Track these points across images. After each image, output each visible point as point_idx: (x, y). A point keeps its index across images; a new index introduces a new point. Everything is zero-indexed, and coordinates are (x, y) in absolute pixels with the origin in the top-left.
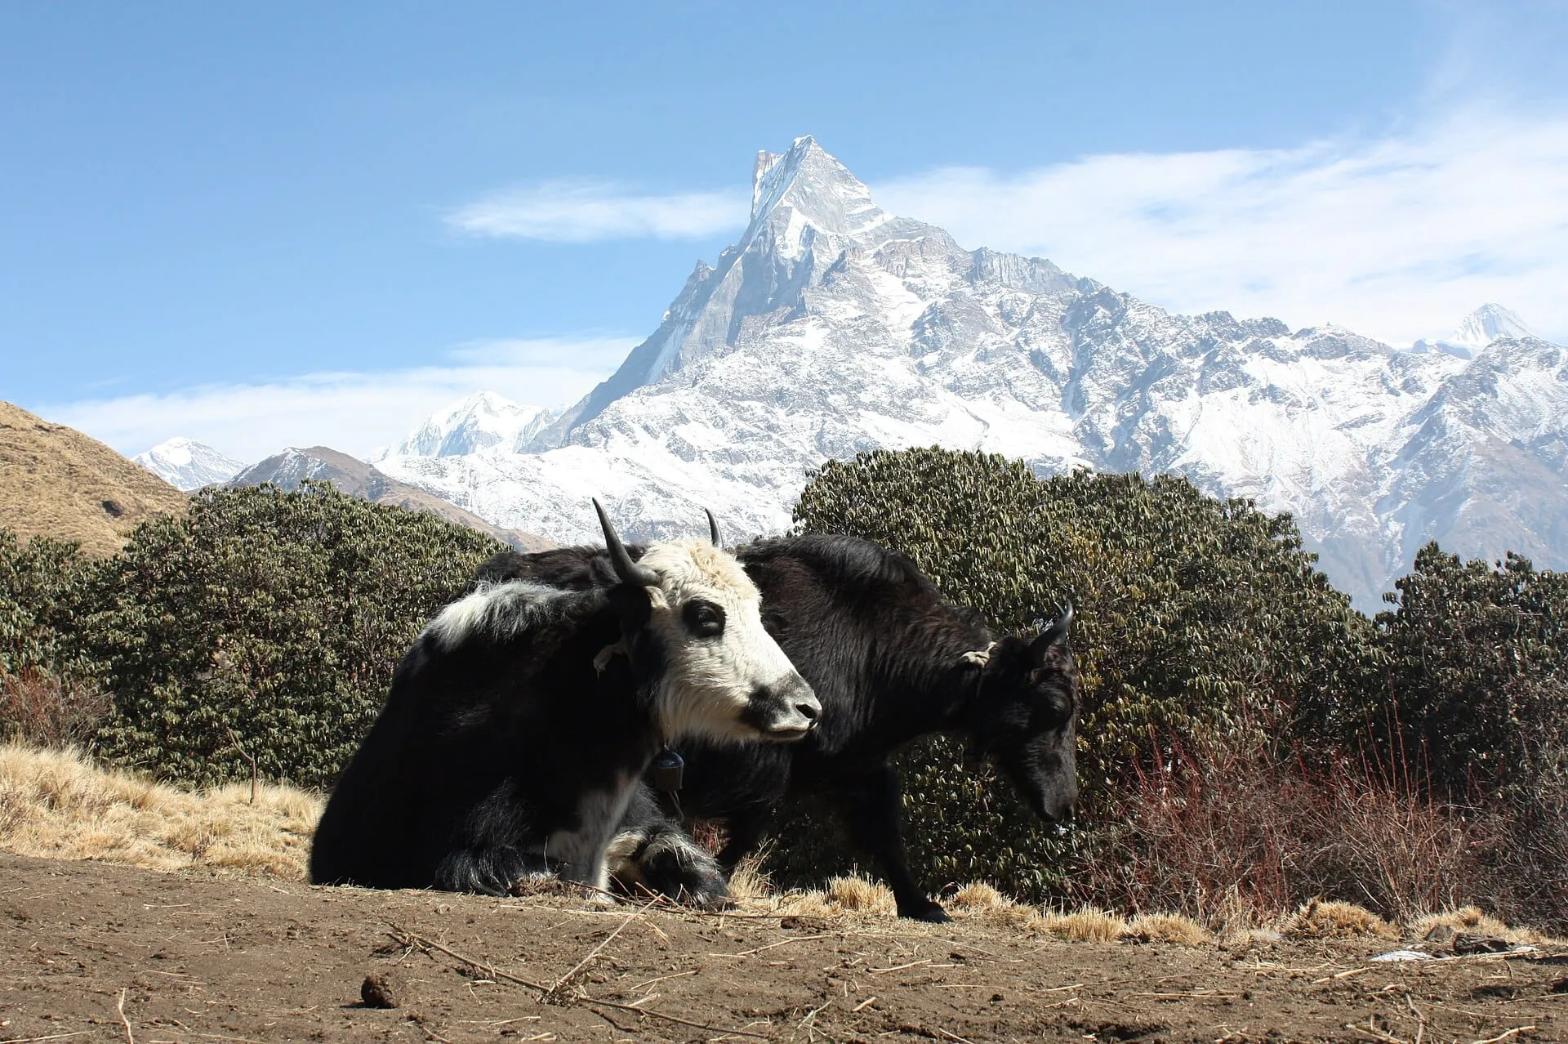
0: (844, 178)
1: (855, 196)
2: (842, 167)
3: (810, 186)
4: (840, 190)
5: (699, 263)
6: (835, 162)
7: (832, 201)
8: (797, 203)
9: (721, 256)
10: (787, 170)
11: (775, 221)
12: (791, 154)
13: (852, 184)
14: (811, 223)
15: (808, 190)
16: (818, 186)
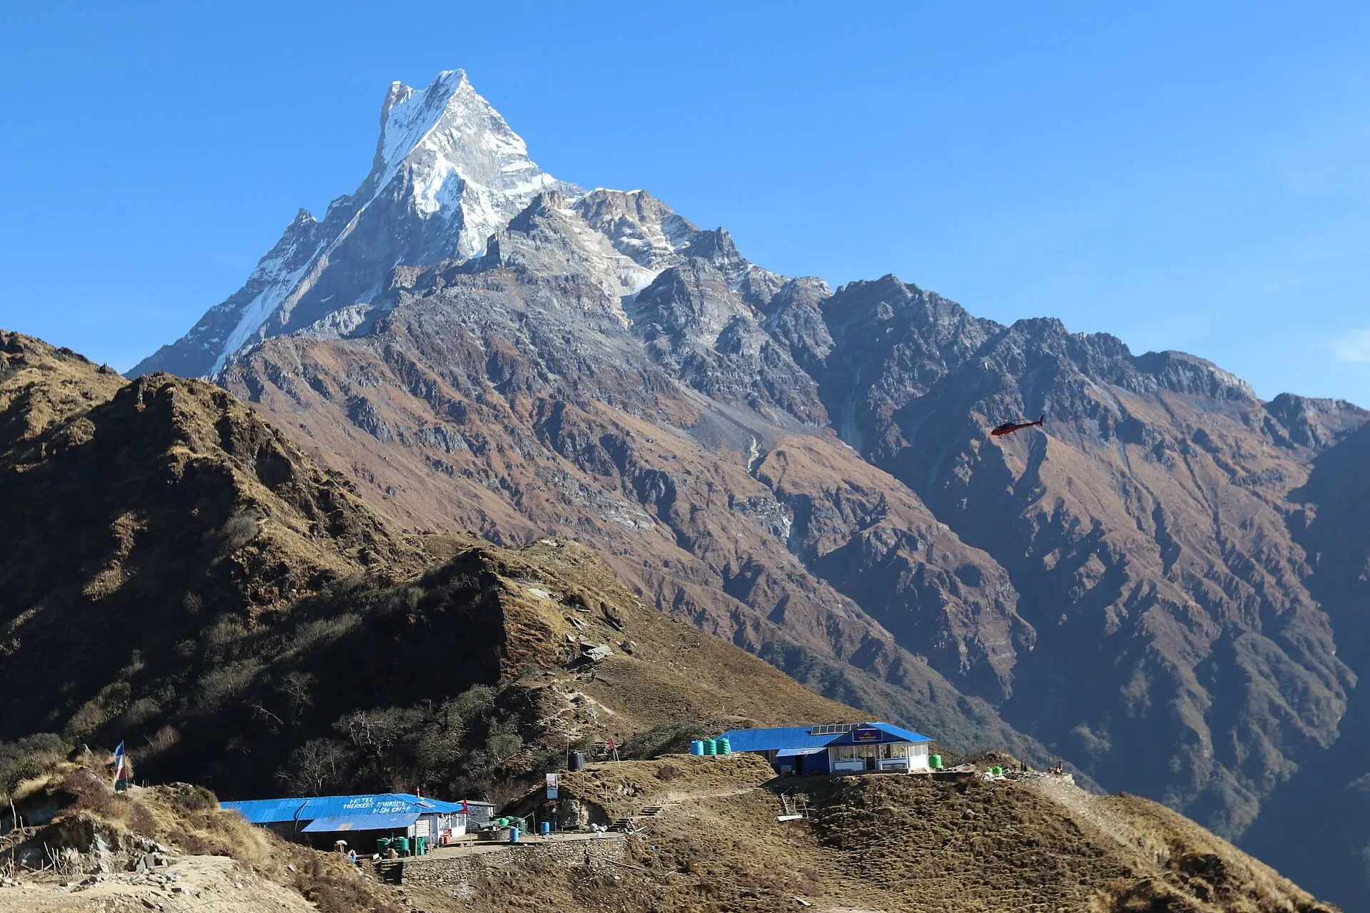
0: (497, 127)
1: (508, 150)
2: (495, 113)
3: (458, 129)
4: (491, 140)
5: (302, 212)
6: (486, 106)
7: (482, 152)
8: (442, 148)
9: (330, 208)
10: (428, 105)
11: (415, 166)
12: (435, 88)
13: (506, 134)
14: (459, 171)
15: (456, 134)
16: (468, 130)
